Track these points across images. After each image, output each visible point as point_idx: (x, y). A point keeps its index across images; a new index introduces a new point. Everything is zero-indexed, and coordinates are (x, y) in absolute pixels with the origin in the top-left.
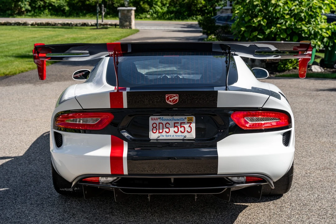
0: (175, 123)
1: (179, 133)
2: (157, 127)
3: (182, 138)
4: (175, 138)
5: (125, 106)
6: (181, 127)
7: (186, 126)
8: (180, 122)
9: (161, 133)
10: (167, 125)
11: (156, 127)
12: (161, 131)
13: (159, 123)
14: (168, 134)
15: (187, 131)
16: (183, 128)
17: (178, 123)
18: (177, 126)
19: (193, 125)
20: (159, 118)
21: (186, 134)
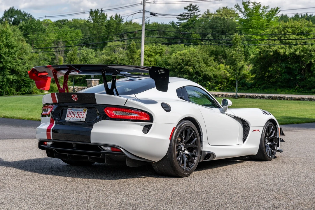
3: (79, 120)
4: (76, 120)
6: (80, 114)
8: (80, 111)
10: (74, 113)
11: (69, 114)
12: (71, 116)
13: (71, 112)
14: (74, 118)
19: (86, 114)
20: (72, 109)
21: (81, 118)
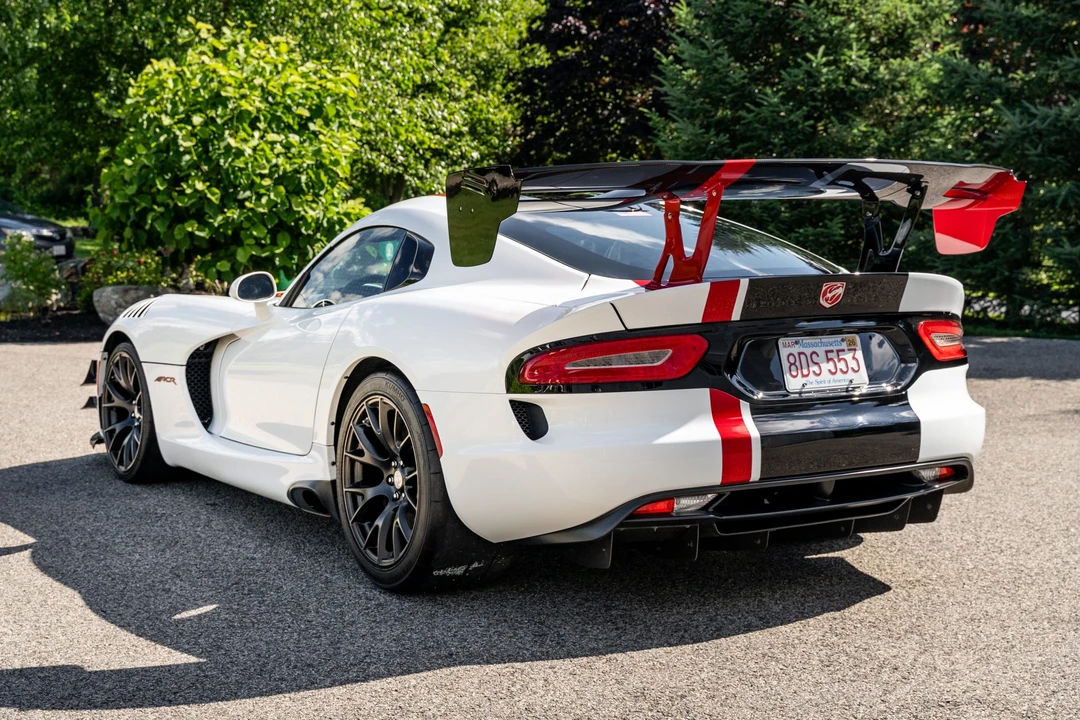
0: (827, 352)
1: (839, 375)
2: (798, 363)
3: (845, 384)
4: (833, 385)
5: (736, 315)
6: (839, 360)
7: (848, 356)
8: (835, 348)
9: (807, 375)
11: (794, 364)
12: (805, 372)
13: (800, 354)
14: (819, 378)
15: (852, 368)
16: (842, 362)
17: (832, 351)
18: (832, 359)
19: (860, 356)
20: (797, 343)
21: (850, 375)
